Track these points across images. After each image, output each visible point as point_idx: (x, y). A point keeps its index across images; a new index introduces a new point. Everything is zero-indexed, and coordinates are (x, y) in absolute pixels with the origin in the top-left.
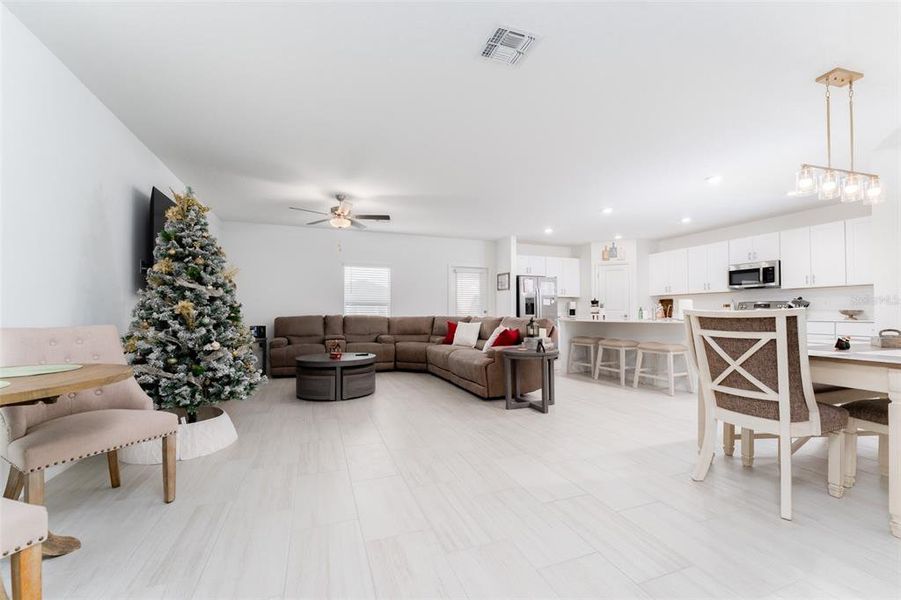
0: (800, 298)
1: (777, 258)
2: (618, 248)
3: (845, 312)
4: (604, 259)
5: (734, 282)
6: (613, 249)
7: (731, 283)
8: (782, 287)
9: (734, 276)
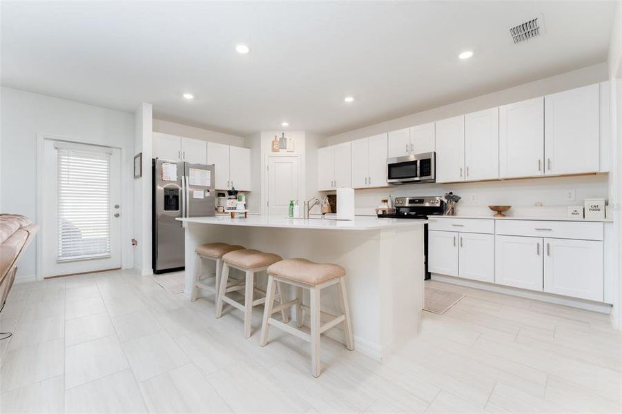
0: (451, 193)
1: (433, 151)
2: (288, 139)
3: (494, 208)
4: (274, 150)
5: (393, 176)
6: (283, 140)
7: (390, 177)
8: (437, 181)
9: (393, 169)
